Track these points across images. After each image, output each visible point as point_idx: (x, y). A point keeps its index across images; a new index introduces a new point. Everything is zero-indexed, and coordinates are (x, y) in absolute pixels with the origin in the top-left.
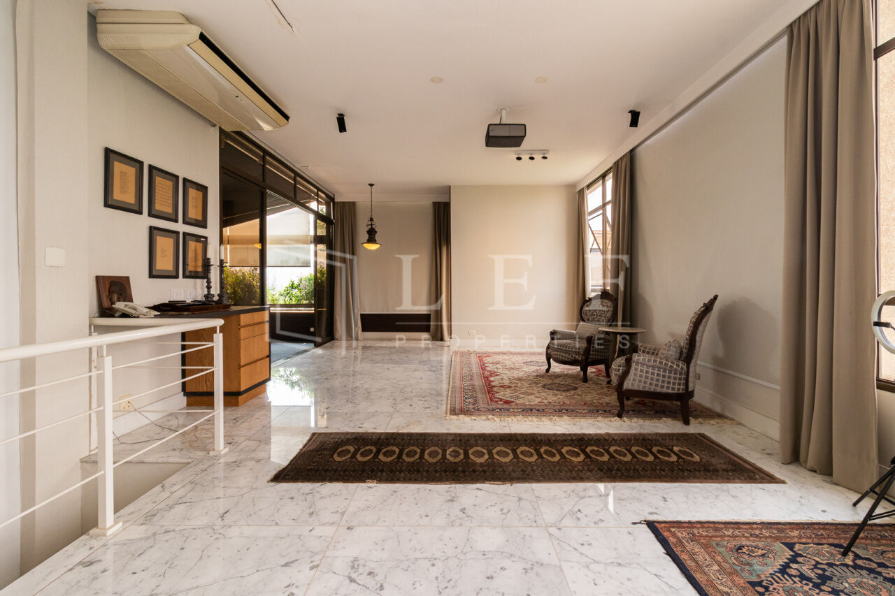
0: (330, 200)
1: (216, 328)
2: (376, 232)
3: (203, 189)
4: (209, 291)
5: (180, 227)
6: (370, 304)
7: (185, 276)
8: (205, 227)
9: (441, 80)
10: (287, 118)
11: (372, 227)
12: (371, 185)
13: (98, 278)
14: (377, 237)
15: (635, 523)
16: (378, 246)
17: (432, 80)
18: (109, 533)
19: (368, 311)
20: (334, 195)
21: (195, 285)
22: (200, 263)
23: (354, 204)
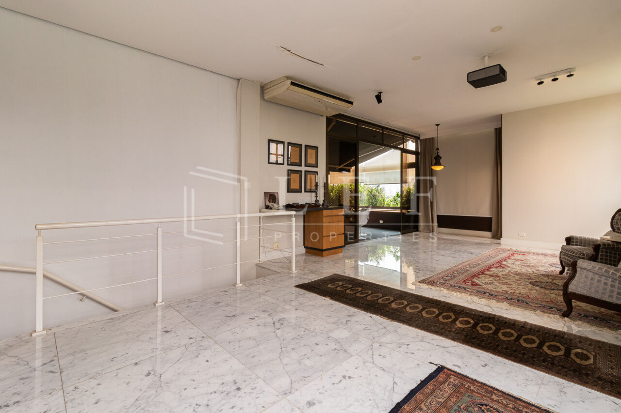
0: (416, 138)
1: (292, 215)
2: (441, 158)
3: (316, 148)
4: (317, 199)
5: (303, 168)
6: (444, 209)
7: (305, 191)
8: (317, 167)
9: (419, 58)
10: (351, 103)
11: (438, 155)
12: (437, 125)
13: (265, 193)
14: (441, 161)
15: (432, 363)
16: (443, 167)
17: (414, 59)
18: (237, 286)
19: (442, 213)
20: (419, 135)
21: (311, 195)
22: (314, 184)
23: (433, 139)
